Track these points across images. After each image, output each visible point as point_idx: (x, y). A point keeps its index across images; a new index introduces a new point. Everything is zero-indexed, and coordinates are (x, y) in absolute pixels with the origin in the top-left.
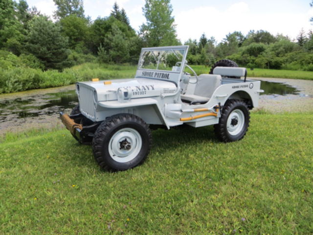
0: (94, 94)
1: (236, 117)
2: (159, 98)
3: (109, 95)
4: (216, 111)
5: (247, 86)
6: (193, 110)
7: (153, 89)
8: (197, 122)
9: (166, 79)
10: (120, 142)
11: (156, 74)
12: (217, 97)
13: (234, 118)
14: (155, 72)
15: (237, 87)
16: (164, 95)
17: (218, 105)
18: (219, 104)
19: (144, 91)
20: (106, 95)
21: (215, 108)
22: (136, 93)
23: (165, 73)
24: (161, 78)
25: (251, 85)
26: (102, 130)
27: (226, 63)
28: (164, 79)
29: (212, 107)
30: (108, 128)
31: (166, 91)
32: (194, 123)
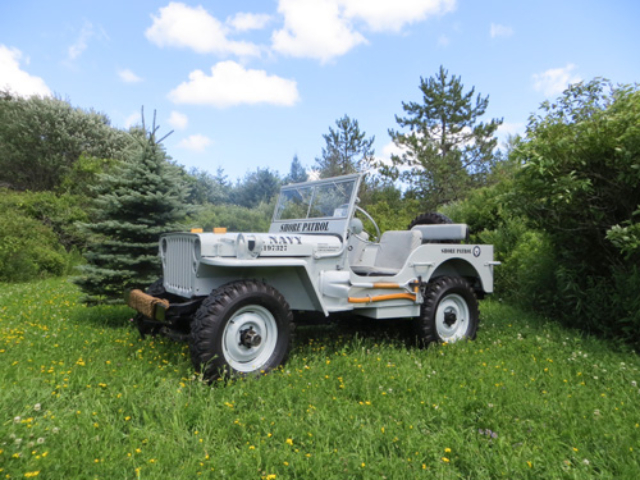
0: (195, 247)
1: (452, 308)
2: (311, 260)
3: (221, 245)
4: (413, 290)
5: (469, 251)
6: (371, 285)
7: (300, 243)
8: (380, 308)
9: (323, 232)
10: (241, 332)
11: (305, 225)
12: (414, 266)
13: (448, 311)
14: (303, 223)
15: (451, 251)
16: (319, 255)
17: (417, 280)
18: (420, 278)
19: (282, 244)
20: (216, 246)
21: (412, 285)
22: (269, 248)
23: (321, 222)
24: (314, 232)
25: (477, 250)
26: (209, 312)
27: (432, 218)
28: (319, 232)
29: (407, 283)
30: (219, 307)
31: (321, 248)
32: (374, 309)
